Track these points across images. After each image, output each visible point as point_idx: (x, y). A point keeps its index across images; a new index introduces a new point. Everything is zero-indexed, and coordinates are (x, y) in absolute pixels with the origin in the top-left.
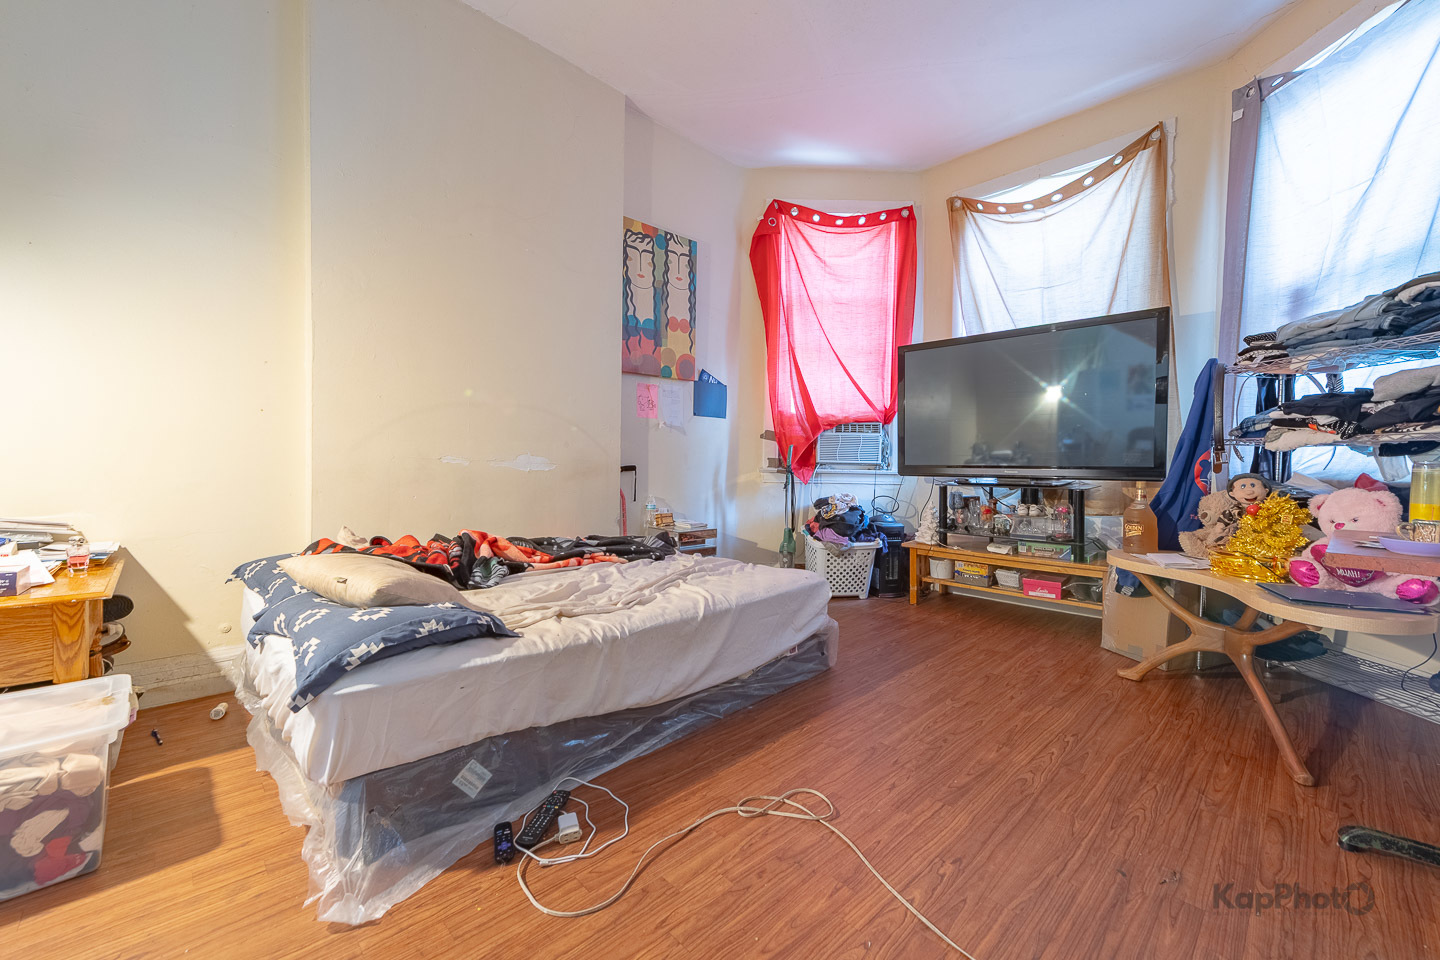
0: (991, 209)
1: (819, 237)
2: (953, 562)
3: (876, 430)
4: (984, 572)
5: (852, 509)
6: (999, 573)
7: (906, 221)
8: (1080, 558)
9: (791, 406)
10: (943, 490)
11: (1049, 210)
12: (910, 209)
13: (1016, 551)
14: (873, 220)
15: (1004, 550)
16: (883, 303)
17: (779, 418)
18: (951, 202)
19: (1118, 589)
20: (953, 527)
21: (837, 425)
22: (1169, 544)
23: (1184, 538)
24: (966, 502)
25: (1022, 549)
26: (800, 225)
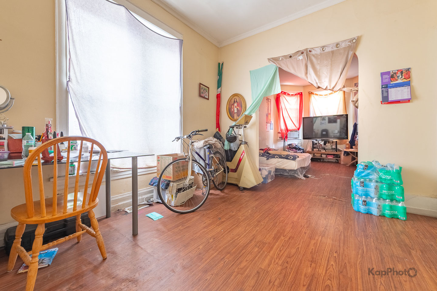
0: (316, 94)
1: (287, 97)
2: (314, 154)
3: (297, 132)
4: (320, 155)
5: (296, 146)
6: (322, 155)
7: (301, 94)
8: (337, 151)
9: (283, 127)
10: (313, 142)
11: (326, 96)
12: (302, 93)
13: (326, 151)
14: (296, 95)
15: (324, 151)
16: (297, 109)
17: (281, 130)
18: (309, 92)
19: (344, 155)
20: (315, 148)
21: (291, 131)
22: (352, 148)
23: (353, 147)
24: (316, 144)
25: (327, 151)
26: (284, 95)
